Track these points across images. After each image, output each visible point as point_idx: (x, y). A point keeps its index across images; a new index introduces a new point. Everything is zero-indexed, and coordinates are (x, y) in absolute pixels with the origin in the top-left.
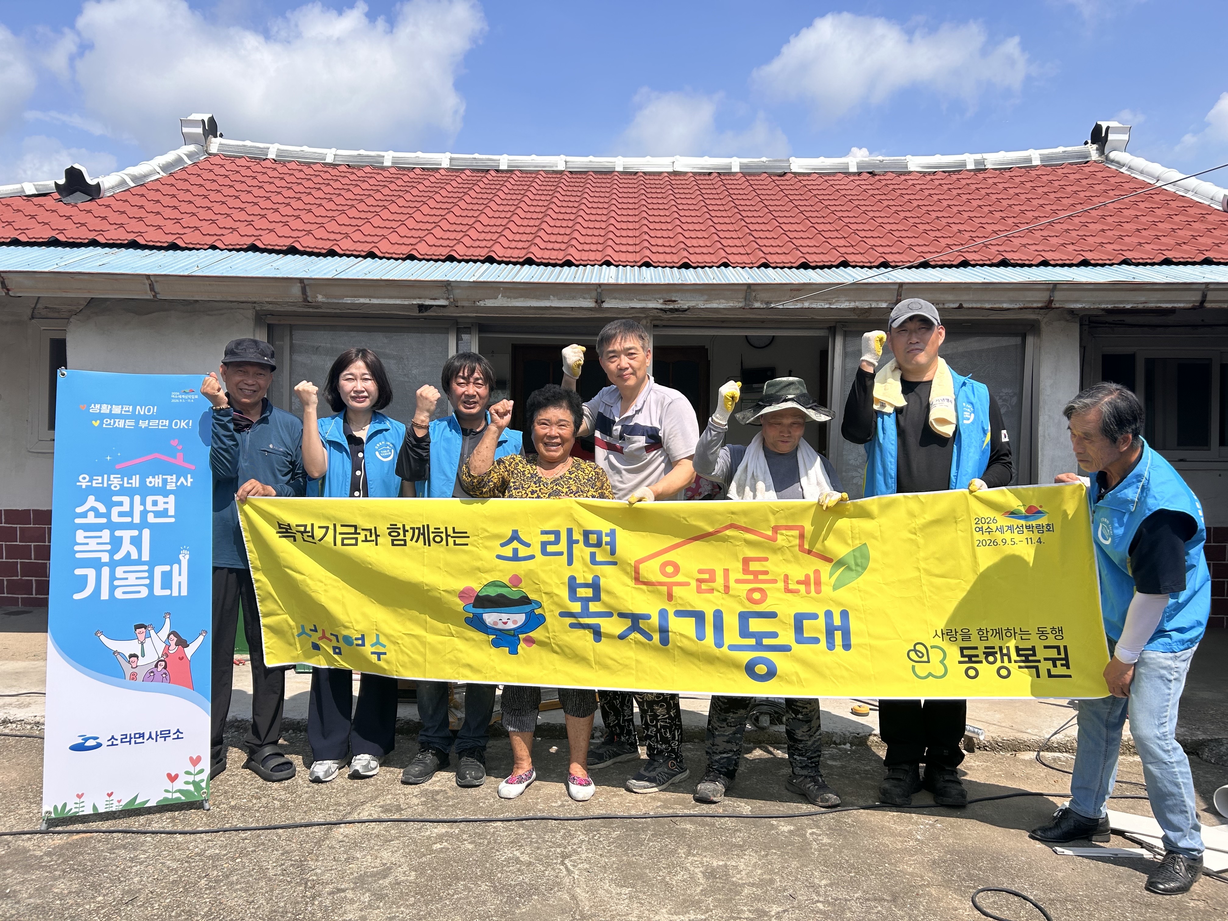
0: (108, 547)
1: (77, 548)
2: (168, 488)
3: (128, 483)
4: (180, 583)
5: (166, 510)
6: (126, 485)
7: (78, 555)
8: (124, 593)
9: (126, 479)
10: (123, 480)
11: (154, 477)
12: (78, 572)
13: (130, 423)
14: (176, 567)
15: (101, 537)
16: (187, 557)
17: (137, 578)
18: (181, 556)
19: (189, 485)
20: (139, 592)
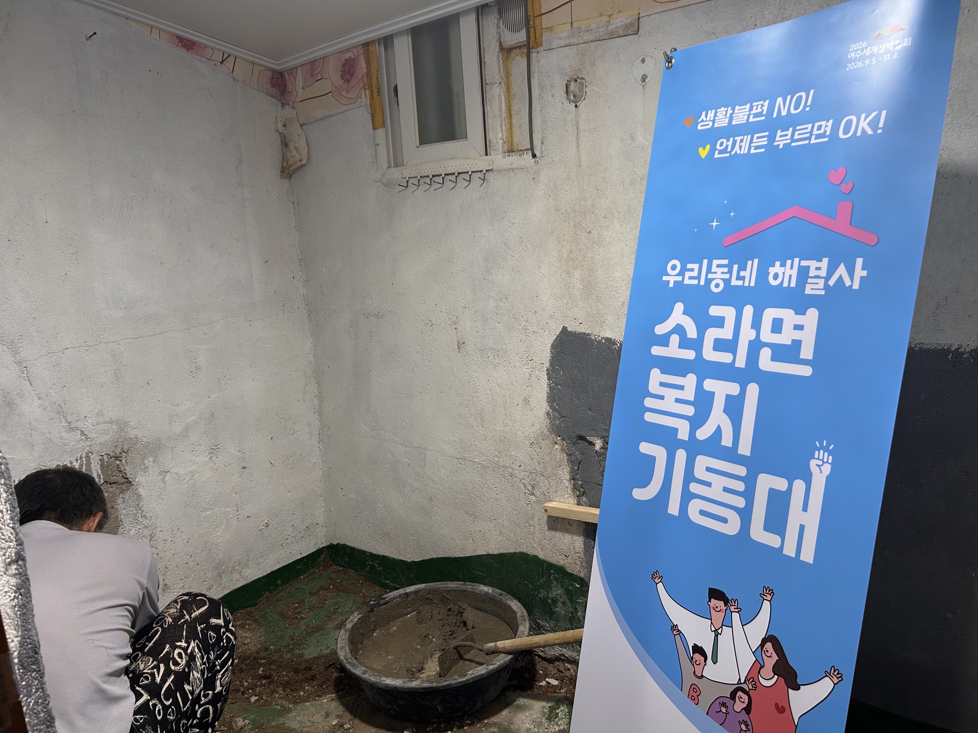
0: (690, 411)
1: (649, 402)
2: (808, 291)
3: (739, 278)
4: (802, 528)
5: (797, 344)
6: (735, 282)
7: (649, 417)
8: (703, 513)
9: (736, 267)
10: (730, 272)
11: (783, 265)
12: (646, 448)
13: (761, 140)
14: (799, 485)
15: (681, 388)
16: (827, 469)
17: (726, 490)
18: (813, 463)
19: (856, 286)
20: (724, 520)
